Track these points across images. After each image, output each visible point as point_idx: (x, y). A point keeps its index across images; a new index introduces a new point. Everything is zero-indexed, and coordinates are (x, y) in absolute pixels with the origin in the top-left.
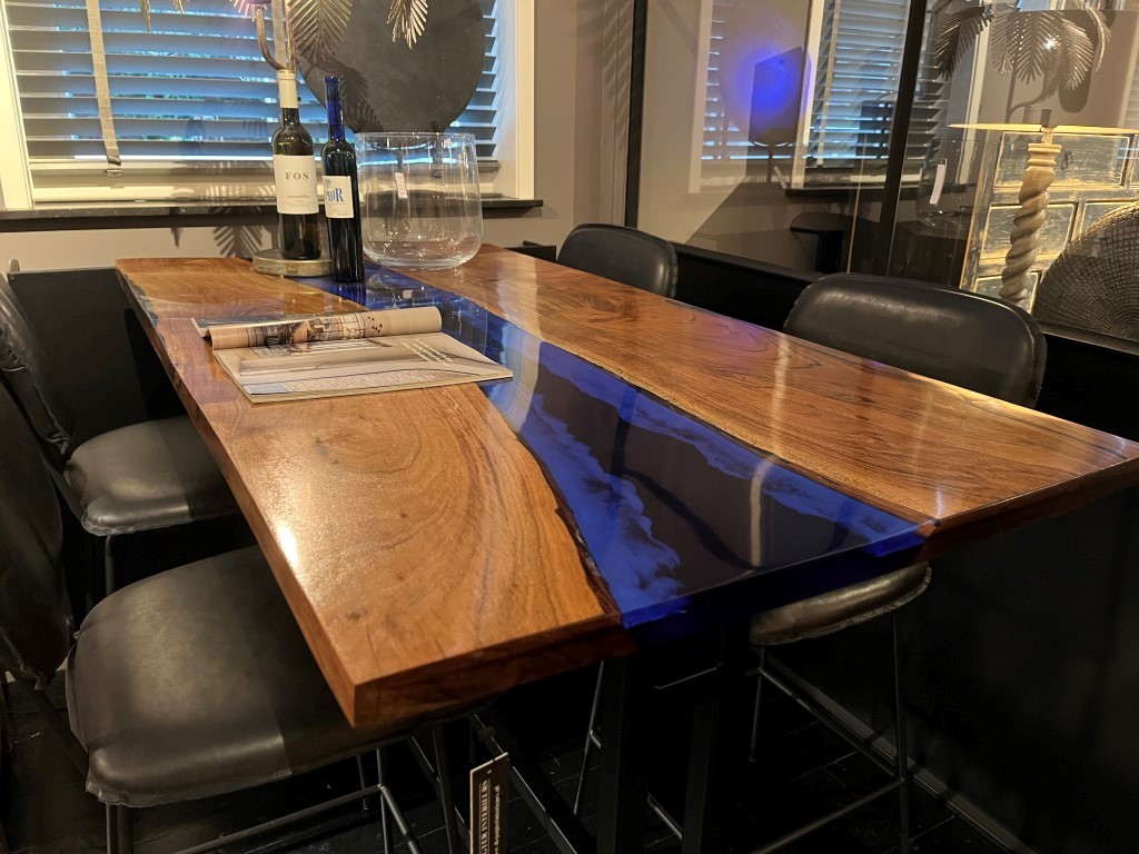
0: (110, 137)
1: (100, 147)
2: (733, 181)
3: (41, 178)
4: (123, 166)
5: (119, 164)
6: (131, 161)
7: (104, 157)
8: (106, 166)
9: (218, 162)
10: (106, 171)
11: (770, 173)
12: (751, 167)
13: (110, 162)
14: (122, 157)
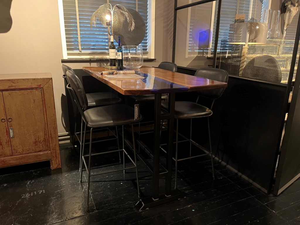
0: (80, 47)
1: (78, 49)
2: (195, 56)
3: (69, 54)
4: (82, 52)
5: (81, 52)
6: (83, 52)
7: (79, 51)
8: (79, 52)
9: (97, 52)
10: (79, 53)
11: (203, 54)
12: (199, 53)
13: (80, 52)
14: (82, 51)
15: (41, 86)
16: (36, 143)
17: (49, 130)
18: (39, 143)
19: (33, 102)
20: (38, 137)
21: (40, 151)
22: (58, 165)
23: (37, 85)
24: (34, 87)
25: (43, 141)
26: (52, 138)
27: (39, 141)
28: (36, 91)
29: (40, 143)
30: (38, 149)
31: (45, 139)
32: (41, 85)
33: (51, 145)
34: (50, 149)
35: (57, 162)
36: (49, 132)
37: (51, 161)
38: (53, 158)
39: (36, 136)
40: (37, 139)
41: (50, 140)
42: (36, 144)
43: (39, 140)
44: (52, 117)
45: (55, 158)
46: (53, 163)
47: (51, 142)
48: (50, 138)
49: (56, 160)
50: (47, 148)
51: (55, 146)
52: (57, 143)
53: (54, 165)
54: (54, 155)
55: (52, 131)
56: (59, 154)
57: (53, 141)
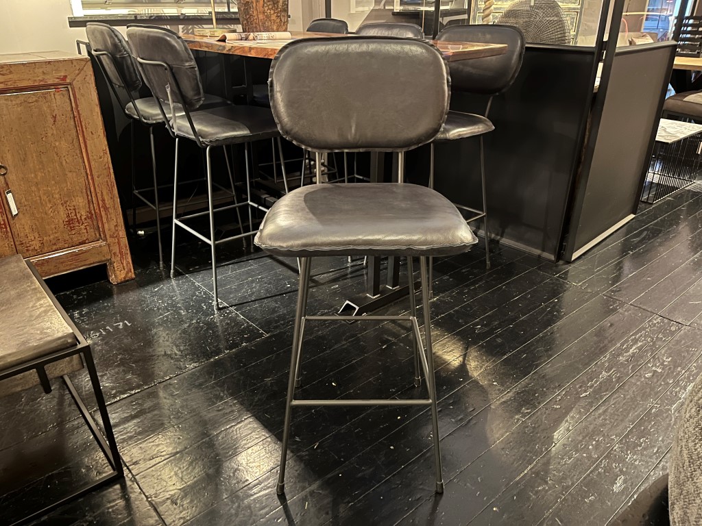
10: (106, 2)
15: (68, 81)
16: (70, 222)
17: (98, 191)
18: (77, 224)
19: (52, 120)
20: (75, 209)
21: (83, 243)
22: (127, 273)
23: (57, 78)
24: (50, 82)
25: (85, 219)
26: (106, 209)
27: (77, 218)
28: (57, 94)
29: (79, 223)
30: (76, 239)
31: (90, 213)
32: (65, 77)
33: (106, 226)
34: (105, 236)
35: (125, 265)
36: (99, 195)
37: (111, 263)
38: (113, 256)
39: (68, 208)
40: (73, 215)
41: (103, 213)
42: (71, 227)
43: (76, 215)
44: (101, 158)
45: (119, 256)
46: (116, 269)
47: (105, 220)
48: (102, 209)
49: (121, 260)
50: (98, 235)
51: (116, 228)
52: (119, 221)
53: (118, 272)
54: (116, 249)
55: (104, 193)
56: (126, 247)
57: (109, 216)
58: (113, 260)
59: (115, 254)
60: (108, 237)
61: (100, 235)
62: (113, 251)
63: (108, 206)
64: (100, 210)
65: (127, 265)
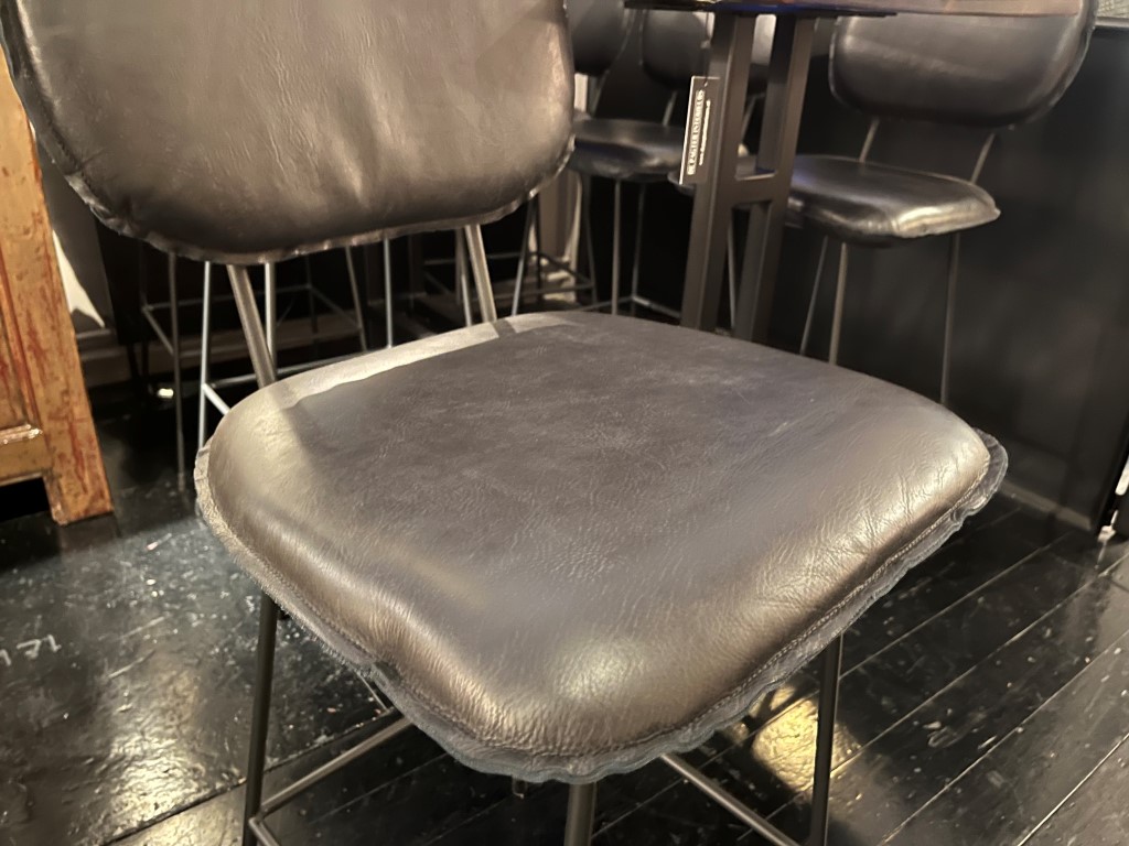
17: (18, 310)
22: (94, 499)
26: (39, 353)
33: (40, 393)
34: (38, 416)
35: (87, 480)
36: (22, 320)
37: (52, 478)
38: (57, 461)
41: (32, 364)
44: (27, 232)
45: (73, 461)
46: (65, 490)
47: (35, 379)
48: (29, 354)
49: (76, 471)
50: (19, 414)
51: (66, 399)
52: (71, 380)
53: (69, 499)
54: (64, 446)
55: (36, 315)
56: (90, 441)
57: (47, 371)
58: (57, 470)
59: (62, 456)
60: (44, 418)
61: (25, 412)
62: (58, 451)
63: (44, 346)
64: (24, 356)
65: (93, 482)
